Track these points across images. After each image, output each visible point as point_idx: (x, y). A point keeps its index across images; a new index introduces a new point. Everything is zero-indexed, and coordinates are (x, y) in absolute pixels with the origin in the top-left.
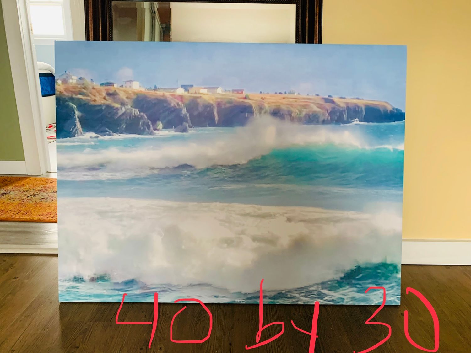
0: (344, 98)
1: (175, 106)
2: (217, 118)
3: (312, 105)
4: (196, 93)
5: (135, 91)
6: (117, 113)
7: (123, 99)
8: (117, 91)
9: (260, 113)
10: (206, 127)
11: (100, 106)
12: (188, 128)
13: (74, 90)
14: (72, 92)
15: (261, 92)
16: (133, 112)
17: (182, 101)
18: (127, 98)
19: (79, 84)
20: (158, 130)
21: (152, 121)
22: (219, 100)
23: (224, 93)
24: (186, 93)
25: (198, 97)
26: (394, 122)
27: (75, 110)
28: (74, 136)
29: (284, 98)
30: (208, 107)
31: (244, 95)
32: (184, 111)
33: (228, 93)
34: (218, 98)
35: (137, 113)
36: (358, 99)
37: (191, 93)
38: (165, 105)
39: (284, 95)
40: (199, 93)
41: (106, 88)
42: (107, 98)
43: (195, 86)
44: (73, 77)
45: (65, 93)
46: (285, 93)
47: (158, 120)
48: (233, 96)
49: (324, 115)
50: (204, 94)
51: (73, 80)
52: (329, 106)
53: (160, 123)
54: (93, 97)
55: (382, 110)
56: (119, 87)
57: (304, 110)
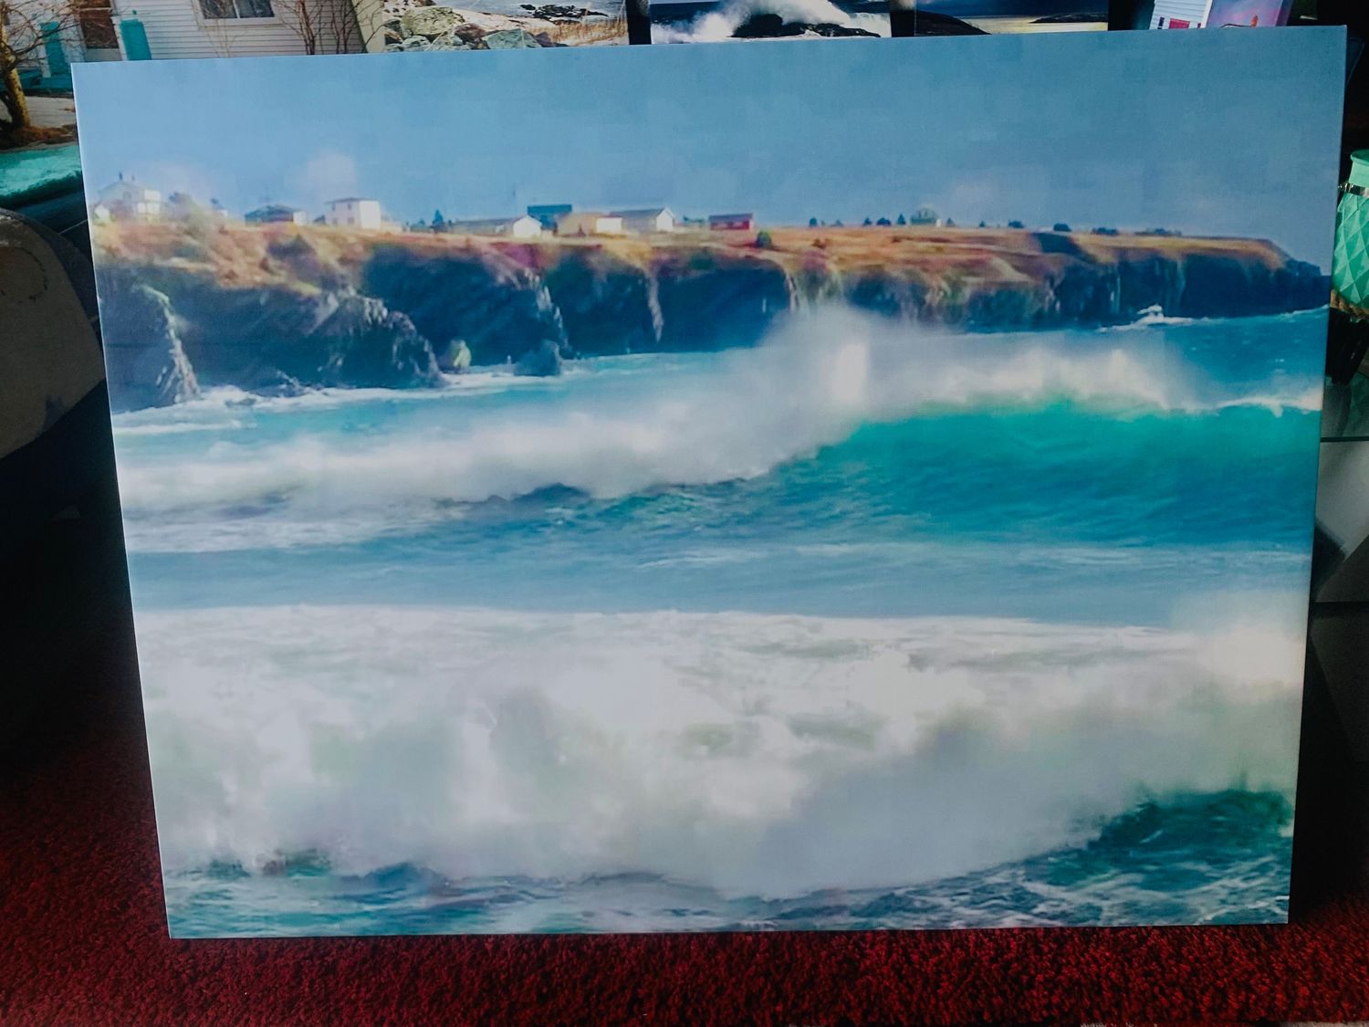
0: (1113, 233)
1: (510, 284)
2: (658, 321)
3: (997, 262)
4: (581, 234)
5: (370, 235)
6: (310, 316)
7: (326, 266)
8: (307, 238)
9: (812, 296)
10: (623, 353)
11: (252, 292)
12: (560, 359)
13: (154, 240)
14: (149, 246)
15: (813, 222)
16: (367, 311)
17: (533, 264)
18: (343, 261)
19: (171, 219)
20: (457, 370)
21: (432, 341)
22: (665, 257)
23: (682, 230)
24: (546, 238)
25: (589, 249)
26: (1291, 311)
27: (167, 313)
28: (168, 401)
29: (896, 240)
30: (626, 281)
31: (751, 234)
32: (544, 299)
33: (696, 229)
34: (658, 249)
35: (380, 313)
36: (1161, 232)
37: (567, 236)
38: (475, 280)
39: (896, 230)
40: (593, 235)
41: (267, 227)
42: (272, 263)
43: (576, 209)
44: (149, 194)
45: (125, 252)
46: (902, 221)
47: (455, 334)
48: (713, 239)
49: (1039, 295)
50: (611, 237)
51: (149, 206)
52: (1055, 263)
53: (463, 344)
54: (223, 262)
55: (1246, 270)
56: (311, 225)
57: (971, 280)
